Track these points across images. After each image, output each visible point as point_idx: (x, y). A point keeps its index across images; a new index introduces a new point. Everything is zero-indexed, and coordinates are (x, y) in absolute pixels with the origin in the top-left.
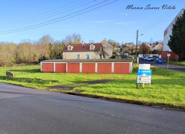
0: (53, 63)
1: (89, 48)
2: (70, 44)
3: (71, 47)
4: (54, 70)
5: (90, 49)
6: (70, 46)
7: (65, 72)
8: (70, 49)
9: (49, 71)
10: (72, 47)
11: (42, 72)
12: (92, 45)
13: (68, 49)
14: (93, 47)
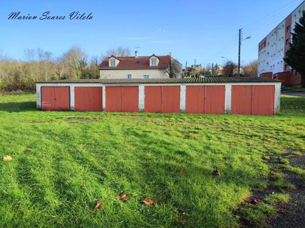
0: (69, 87)
1: (148, 63)
2: (112, 56)
3: (114, 62)
4: (73, 104)
5: (151, 65)
6: (112, 58)
7: (101, 110)
8: (114, 65)
9: (57, 106)
10: (117, 62)
11: (40, 109)
12: (153, 57)
13: (110, 65)
14: (155, 61)
